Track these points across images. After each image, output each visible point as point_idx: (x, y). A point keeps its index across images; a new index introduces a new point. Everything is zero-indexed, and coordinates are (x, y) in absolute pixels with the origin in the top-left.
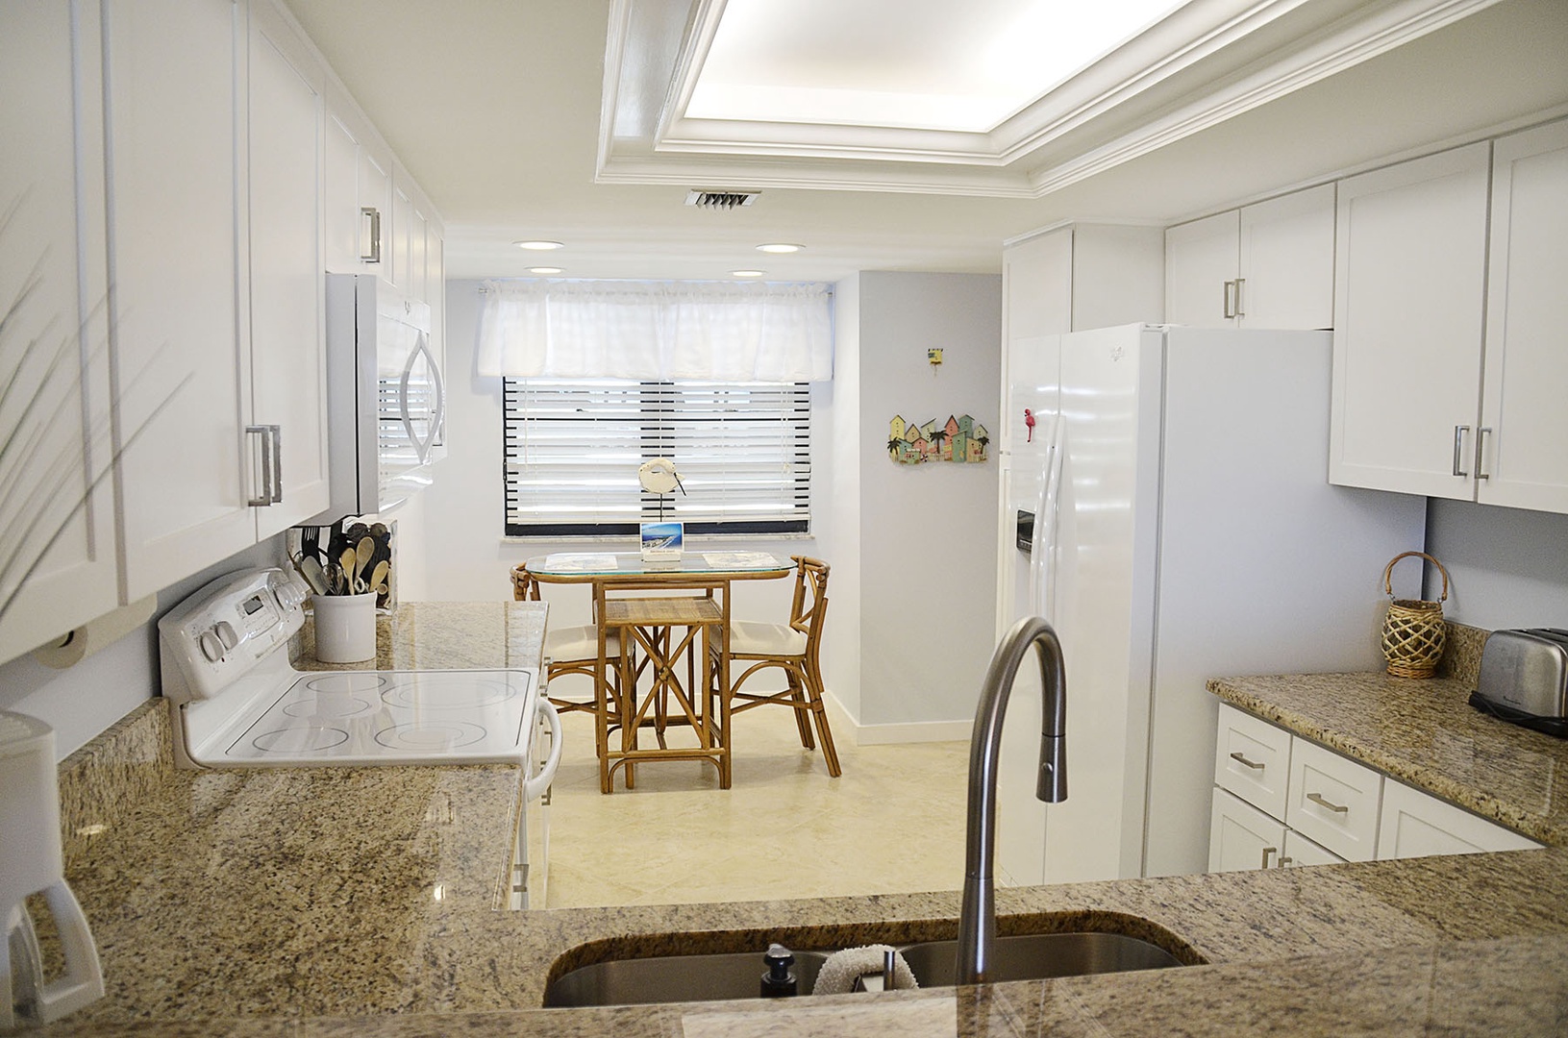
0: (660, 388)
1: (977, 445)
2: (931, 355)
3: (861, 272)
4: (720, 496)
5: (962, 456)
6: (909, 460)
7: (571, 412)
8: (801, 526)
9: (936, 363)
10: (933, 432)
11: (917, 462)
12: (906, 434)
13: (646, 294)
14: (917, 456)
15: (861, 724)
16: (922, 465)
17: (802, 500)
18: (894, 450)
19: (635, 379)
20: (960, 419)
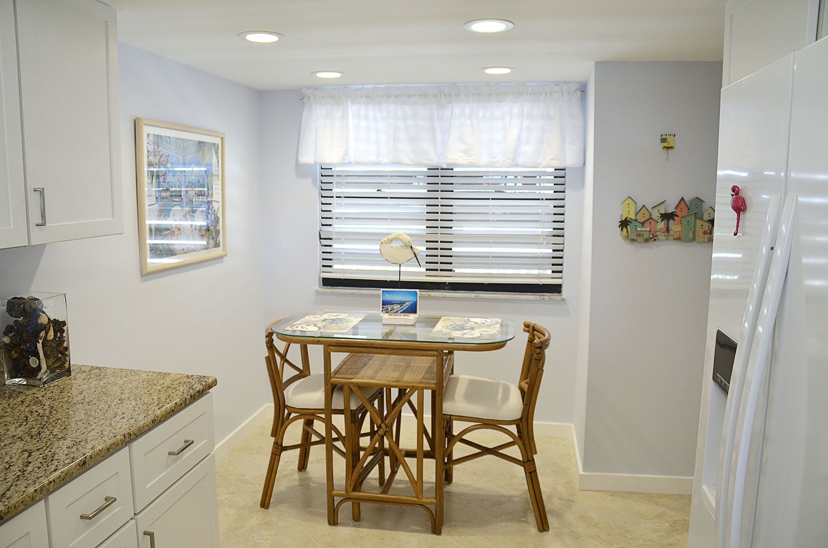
0: (440, 173)
1: (707, 226)
2: (663, 140)
3: (596, 62)
4: (487, 262)
5: (691, 236)
6: (639, 239)
7: (373, 191)
8: (556, 289)
9: (668, 148)
10: (663, 213)
11: (646, 241)
12: (636, 214)
13: (426, 96)
14: (646, 235)
15: (583, 471)
16: (651, 243)
17: (558, 268)
18: (625, 229)
19: (424, 166)
20: (691, 201)
